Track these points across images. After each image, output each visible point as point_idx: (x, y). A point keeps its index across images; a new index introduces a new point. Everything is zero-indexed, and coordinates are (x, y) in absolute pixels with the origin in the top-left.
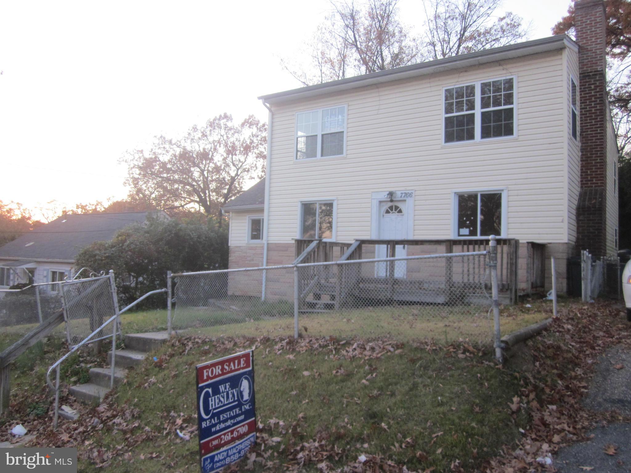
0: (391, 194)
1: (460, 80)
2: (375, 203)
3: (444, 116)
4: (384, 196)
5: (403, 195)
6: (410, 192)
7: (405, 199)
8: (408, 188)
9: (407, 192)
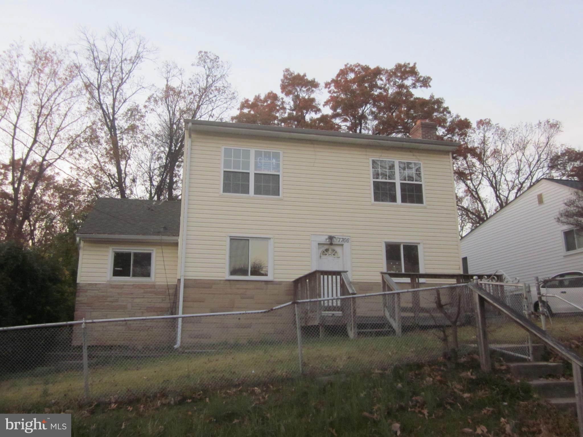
0: (331, 238)
1: (383, 155)
2: (315, 245)
3: (372, 180)
4: (323, 239)
5: (341, 240)
6: (347, 238)
7: (343, 243)
8: (345, 234)
9: (344, 237)
